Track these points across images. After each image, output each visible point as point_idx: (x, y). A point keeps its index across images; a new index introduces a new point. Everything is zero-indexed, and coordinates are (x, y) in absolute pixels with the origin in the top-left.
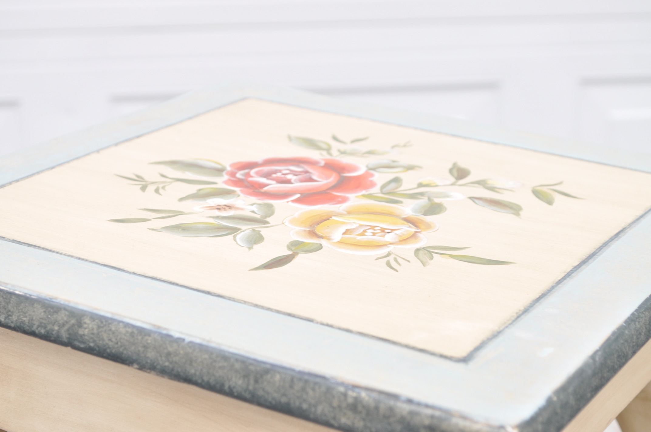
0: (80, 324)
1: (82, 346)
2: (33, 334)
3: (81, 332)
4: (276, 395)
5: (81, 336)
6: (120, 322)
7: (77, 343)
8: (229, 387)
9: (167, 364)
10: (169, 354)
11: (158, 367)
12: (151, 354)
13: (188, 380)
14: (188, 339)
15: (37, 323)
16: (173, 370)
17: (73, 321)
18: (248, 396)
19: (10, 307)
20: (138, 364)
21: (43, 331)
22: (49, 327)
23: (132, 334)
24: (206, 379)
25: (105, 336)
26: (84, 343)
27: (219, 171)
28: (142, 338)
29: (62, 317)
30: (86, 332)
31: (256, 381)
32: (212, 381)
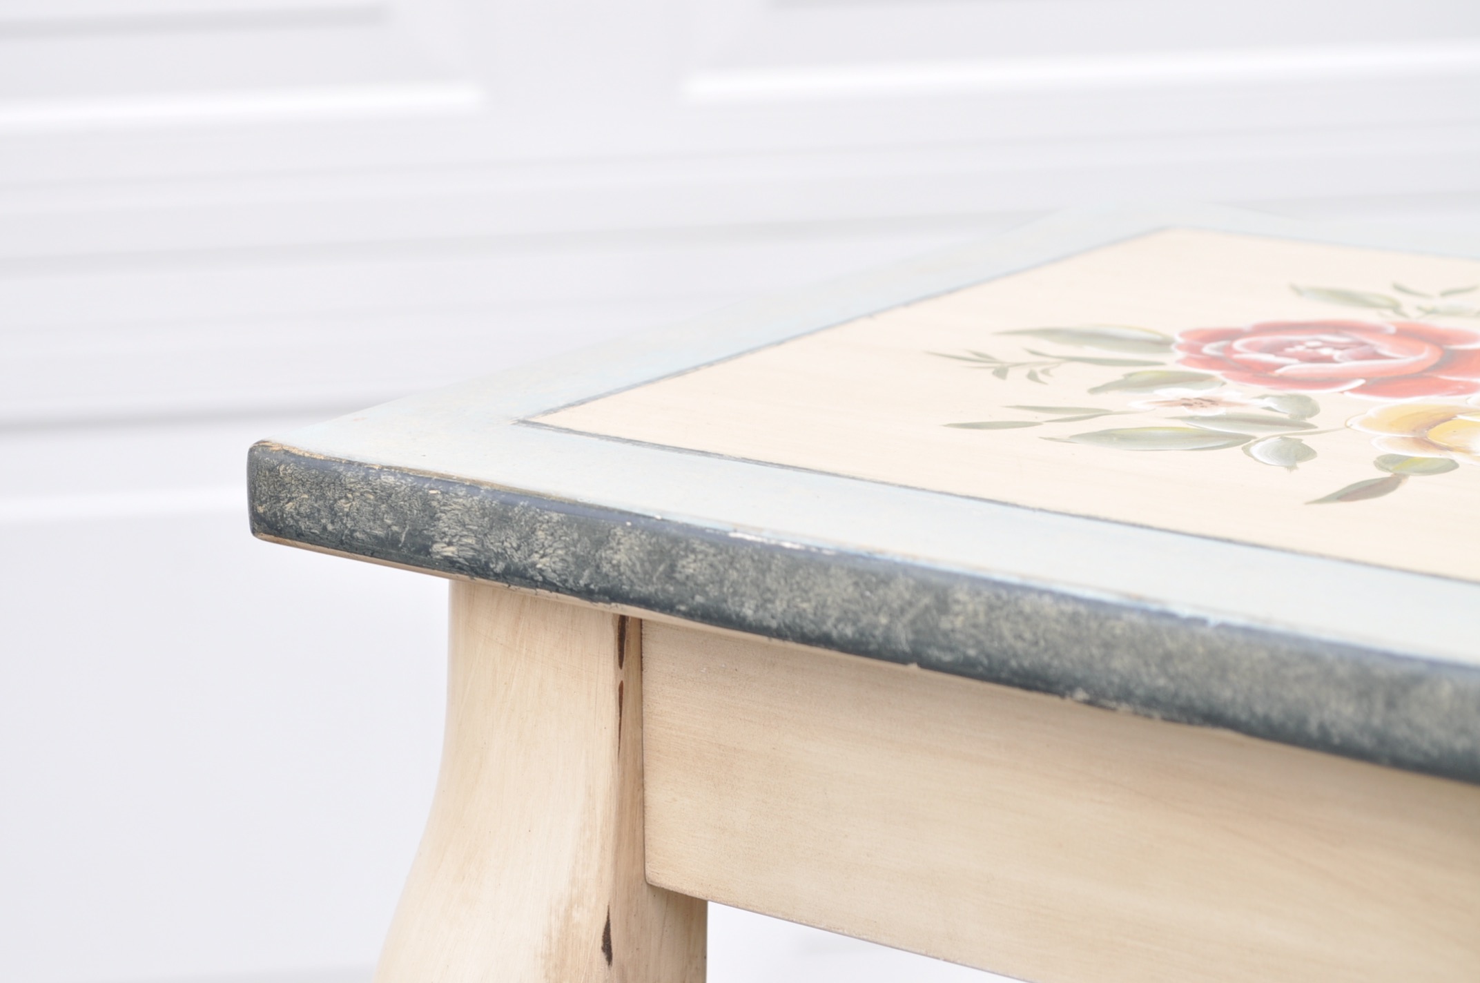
0: (943, 604)
1: (947, 658)
2: (825, 641)
3: (945, 624)
4: (1441, 735)
5: (945, 634)
6: (1041, 592)
7: (934, 653)
8: (1322, 727)
9: (1162, 682)
10: (1168, 657)
11: (1140, 692)
12: (1122, 663)
13: (1213, 718)
14: (1214, 619)
15: (834, 613)
16: (1176, 695)
17: (926, 600)
18: (1367, 742)
19: (769, 581)
20: (1086, 689)
21: (849, 631)
22: (865, 620)
23: (1074, 619)
24: (1260, 709)
25: (1006, 629)
26: (951, 650)
27: (1163, 344)
28: (1101, 625)
29: (898, 593)
30: (959, 622)
31: (1391, 704)
32: (1276, 715)
